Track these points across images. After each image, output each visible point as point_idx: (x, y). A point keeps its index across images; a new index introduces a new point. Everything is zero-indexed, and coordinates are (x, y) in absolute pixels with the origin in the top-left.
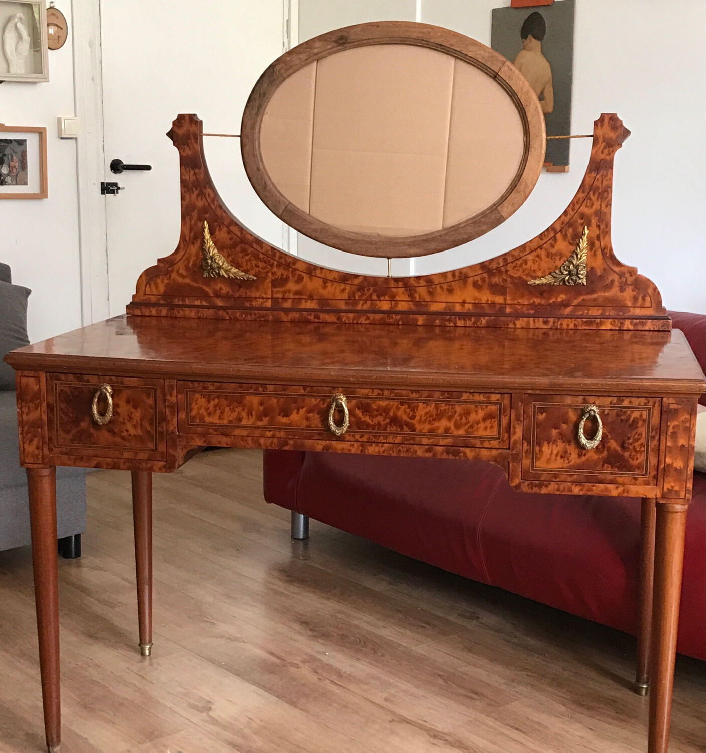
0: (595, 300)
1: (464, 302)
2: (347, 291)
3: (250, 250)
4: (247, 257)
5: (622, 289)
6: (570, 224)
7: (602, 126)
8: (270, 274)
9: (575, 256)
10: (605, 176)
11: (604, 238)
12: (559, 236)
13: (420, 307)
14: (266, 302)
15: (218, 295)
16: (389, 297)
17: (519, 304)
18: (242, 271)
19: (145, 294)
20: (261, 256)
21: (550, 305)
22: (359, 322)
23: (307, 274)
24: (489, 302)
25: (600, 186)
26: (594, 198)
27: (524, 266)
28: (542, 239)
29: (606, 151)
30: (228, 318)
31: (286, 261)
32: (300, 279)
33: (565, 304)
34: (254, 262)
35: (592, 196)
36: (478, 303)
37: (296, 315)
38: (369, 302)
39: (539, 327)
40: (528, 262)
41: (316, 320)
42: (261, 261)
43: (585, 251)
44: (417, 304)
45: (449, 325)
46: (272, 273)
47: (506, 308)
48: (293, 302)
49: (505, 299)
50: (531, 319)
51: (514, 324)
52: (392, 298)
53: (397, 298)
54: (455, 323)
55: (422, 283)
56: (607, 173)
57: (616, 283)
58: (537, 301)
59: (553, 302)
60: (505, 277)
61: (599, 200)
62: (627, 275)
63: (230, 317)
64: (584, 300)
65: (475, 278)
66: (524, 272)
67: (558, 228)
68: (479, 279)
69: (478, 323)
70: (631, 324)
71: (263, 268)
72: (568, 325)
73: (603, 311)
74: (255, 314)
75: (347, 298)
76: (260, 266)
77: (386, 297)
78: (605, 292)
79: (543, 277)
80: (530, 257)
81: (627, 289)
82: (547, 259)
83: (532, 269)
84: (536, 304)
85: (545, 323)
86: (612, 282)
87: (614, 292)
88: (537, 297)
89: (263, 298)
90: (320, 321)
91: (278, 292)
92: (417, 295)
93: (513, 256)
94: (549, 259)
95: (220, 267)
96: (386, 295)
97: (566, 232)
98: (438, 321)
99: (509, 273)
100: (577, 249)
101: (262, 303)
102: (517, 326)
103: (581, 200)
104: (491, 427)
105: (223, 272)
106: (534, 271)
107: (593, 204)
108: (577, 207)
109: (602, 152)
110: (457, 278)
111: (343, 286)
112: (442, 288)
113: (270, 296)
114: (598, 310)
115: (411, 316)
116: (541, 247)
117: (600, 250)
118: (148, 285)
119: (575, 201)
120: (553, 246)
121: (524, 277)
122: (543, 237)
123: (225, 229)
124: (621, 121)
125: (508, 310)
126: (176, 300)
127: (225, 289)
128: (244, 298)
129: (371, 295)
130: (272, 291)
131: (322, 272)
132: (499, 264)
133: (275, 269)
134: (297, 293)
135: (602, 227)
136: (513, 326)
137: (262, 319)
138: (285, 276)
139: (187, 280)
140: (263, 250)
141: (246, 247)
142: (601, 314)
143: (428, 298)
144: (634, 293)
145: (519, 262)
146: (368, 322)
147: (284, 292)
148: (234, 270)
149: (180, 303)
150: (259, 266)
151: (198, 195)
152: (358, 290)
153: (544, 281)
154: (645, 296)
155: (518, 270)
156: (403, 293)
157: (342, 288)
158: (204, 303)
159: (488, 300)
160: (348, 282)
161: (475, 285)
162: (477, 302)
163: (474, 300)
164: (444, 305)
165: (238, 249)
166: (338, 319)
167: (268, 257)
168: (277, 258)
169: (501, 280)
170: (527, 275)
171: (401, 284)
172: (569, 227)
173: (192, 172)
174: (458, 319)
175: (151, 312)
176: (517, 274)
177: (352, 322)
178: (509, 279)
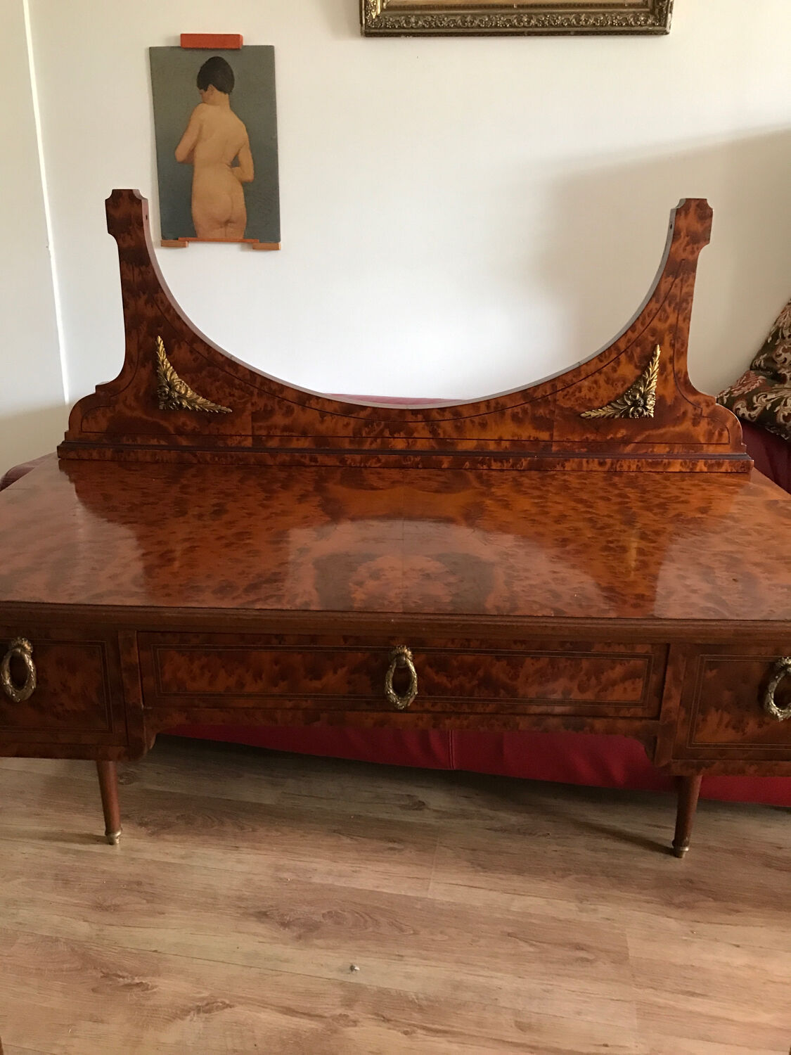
0: (662, 435)
1: (500, 439)
2: (351, 427)
3: (222, 374)
4: (218, 384)
5: (695, 422)
6: (638, 342)
7: (686, 214)
8: (249, 405)
9: (642, 382)
10: (686, 282)
11: (678, 359)
12: (623, 357)
13: (445, 445)
14: (245, 440)
15: (180, 432)
16: (405, 434)
17: (569, 441)
18: (212, 402)
19: (81, 431)
20: (237, 382)
21: (607, 442)
22: (368, 465)
23: (299, 404)
24: (532, 439)
25: (679, 294)
26: (669, 310)
27: (577, 394)
28: (601, 361)
29: (689, 248)
30: (195, 461)
31: (270, 388)
32: (289, 411)
33: (626, 441)
34: (227, 391)
35: (667, 307)
36: (518, 440)
37: (286, 458)
38: (379, 440)
39: (594, 469)
40: (583, 389)
41: (313, 464)
42: (236, 388)
43: (655, 376)
44: (442, 442)
45: (482, 468)
46: (253, 404)
47: (552, 446)
48: (281, 440)
49: (552, 435)
50: (585, 460)
51: (563, 466)
52: (409, 435)
53: (416, 435)
54: (489, 466)
55: (448, 415)
56: (688, 278)
57: (690, 415)
58: (591, 437)
59: (611, 438)
60: (553, 409)
61: (676, 311)
62: (703, 405)
63: (199, 461)
64: (648, 436)
65: (516, 410)
66: (577, 401)
67: (622, 346)
68: (519, 410)
69: (519, 465)
70: (705, 465)
71: (240, 398)
72: (629, 467)
73: (672, 449)
74: (232, 457)
75: (351, 435)
76: (236, 394)
77: (402, 433)
78: (674, 426)
79: (601, 408)
80: (586, 383)
81: (701, 422)
82: (606, 385)
83: (587, 397)
84: (590, 441)
85: (601, 464)
86: (685, 413)
87: (686, 426)
88: (592, 433)
89: (241, 435)
90: (318, 464)
91: (260, 428)
92: (440, 431)
93: (564, 382)
94: (610, 386)
95: (181, 397)
96: (401, 431)
97: (632, 352)
98: (467, 463)
99: (558, 403)
100: (644, 374)
101: (240, 443)
102: (566, 469)
103: (654, 311)
104: (634, 689)
105: (185, 403)
106: (590, 399)
107: (667, 317)
108: (648, 320)
109: (685, 250)
110: (492, 410)
111: (346, 420)
112: (472, 422)
113: (250, 433)
114: (665, 448)
115: (434, 457)
116: (599, 371)
117: (672, 375)
118: (85, 420)
119: (646, 312)
120: (615, 370)
121: (577, 408)
122: (603, 358)
123: (185, 347)
124: (711, 209)
125: (554, 448)
126: (125, 438)
127: (191, 424)
128: (215, 435)
129: (382, 431)
130: (253, 427)
131: (318, 403)
132: (546, 392)
133: (255, 399)
134: (286, 428)
135: (678, 346)
136: (562, 469)
137: (242, 463)
138: (269, 408)
139: (138, 413)
140: (239, 375)
141: (217, 370)
142: (668, 452)
143: (455, 436)
144: (711, 427)
145: (571, 390)
146: (378, 465)
147: (269, 428)
148: (201, 400)
149: (130, 442)
150: (233, 395)
151: (146, 303)
152: (366, 425)
153: (601, 413)
154: (723, 430)
155: (569, 399)
156: (423, 428)
157: (345, 423)
158: (163, 443)
159: (530, 437)
160: (353, 415)
161: (515, 418)
162: (516, 438)
163: (513, 437)
164: (475, 442)
165: (204, 373)
166: (340, 462)
167: (245, 383)
168: (257, 385)
169: (547, 412)
170: (580, 405)
171: (420, 417)
172: (637, 346)
173: (136, 271)
174: (492, 461)
175: (91, 455)
176: (568, 404)
177: (358, 465)
178: (557, 411)
